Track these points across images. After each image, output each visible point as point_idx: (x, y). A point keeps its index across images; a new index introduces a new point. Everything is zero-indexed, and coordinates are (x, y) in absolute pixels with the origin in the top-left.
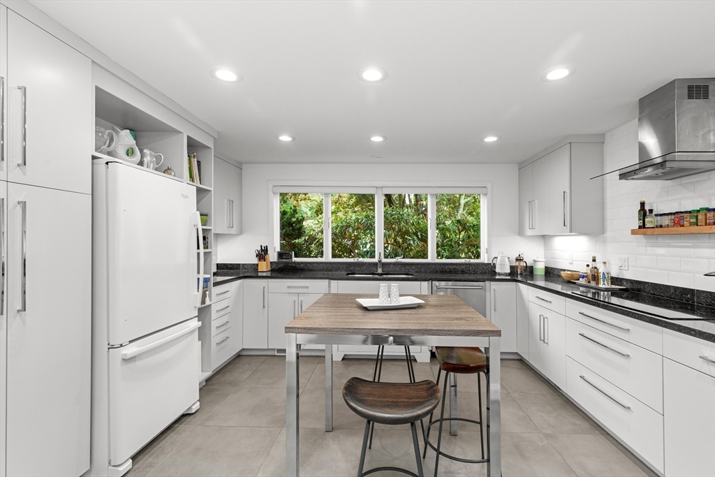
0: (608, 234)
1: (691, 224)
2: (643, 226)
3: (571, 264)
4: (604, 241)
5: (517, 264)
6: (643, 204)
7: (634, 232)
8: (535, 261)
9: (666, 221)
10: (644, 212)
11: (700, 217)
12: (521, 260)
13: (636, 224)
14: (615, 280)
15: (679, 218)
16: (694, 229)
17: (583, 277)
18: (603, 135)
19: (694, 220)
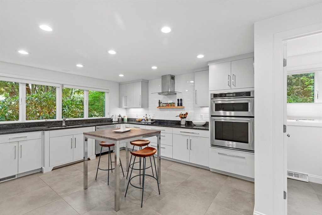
0: (149, 108)
1: (170, 106)
2: (160, 106)
3: (137, 116)
4: (148, 110)
5: (119, 118)
6: (159, 101)
7: (158, 107)
8: (124, 116)
9: (165, 105)
10: (160, 103)
11: (172, 104)
12: (120, 116)
13: (158, 105)
14: (152, 120)
15: (168, 105)
16: (171, 107)
17: (144, 120)
18: (148, 81)
19: (171, 105)
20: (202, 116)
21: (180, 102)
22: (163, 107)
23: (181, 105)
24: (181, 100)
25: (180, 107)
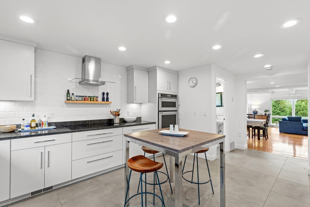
9: (81, 98)
11: (95, 99)
20: (129, 112)
21: (105, 96)
22: (77, 102)
23: (107, 100)
24: (107, 94)
25: (105, 102)
